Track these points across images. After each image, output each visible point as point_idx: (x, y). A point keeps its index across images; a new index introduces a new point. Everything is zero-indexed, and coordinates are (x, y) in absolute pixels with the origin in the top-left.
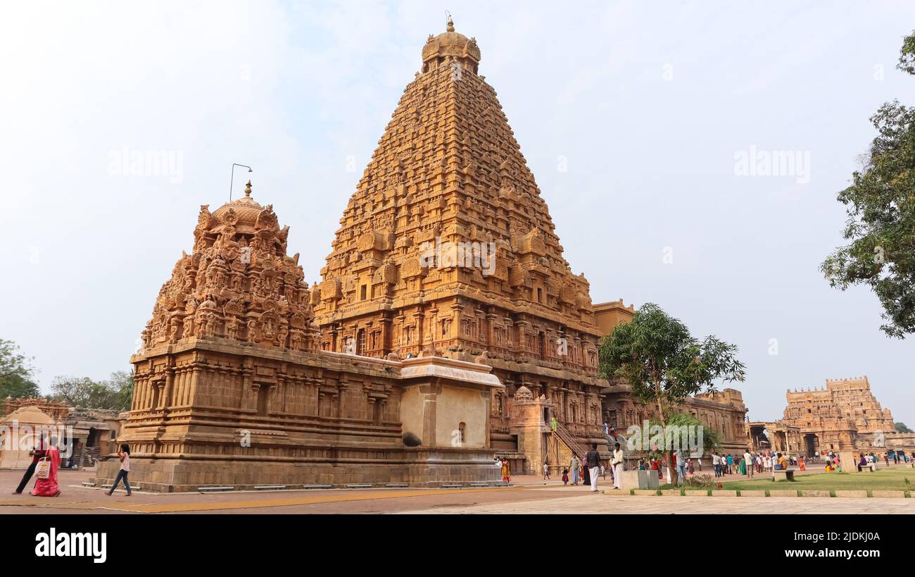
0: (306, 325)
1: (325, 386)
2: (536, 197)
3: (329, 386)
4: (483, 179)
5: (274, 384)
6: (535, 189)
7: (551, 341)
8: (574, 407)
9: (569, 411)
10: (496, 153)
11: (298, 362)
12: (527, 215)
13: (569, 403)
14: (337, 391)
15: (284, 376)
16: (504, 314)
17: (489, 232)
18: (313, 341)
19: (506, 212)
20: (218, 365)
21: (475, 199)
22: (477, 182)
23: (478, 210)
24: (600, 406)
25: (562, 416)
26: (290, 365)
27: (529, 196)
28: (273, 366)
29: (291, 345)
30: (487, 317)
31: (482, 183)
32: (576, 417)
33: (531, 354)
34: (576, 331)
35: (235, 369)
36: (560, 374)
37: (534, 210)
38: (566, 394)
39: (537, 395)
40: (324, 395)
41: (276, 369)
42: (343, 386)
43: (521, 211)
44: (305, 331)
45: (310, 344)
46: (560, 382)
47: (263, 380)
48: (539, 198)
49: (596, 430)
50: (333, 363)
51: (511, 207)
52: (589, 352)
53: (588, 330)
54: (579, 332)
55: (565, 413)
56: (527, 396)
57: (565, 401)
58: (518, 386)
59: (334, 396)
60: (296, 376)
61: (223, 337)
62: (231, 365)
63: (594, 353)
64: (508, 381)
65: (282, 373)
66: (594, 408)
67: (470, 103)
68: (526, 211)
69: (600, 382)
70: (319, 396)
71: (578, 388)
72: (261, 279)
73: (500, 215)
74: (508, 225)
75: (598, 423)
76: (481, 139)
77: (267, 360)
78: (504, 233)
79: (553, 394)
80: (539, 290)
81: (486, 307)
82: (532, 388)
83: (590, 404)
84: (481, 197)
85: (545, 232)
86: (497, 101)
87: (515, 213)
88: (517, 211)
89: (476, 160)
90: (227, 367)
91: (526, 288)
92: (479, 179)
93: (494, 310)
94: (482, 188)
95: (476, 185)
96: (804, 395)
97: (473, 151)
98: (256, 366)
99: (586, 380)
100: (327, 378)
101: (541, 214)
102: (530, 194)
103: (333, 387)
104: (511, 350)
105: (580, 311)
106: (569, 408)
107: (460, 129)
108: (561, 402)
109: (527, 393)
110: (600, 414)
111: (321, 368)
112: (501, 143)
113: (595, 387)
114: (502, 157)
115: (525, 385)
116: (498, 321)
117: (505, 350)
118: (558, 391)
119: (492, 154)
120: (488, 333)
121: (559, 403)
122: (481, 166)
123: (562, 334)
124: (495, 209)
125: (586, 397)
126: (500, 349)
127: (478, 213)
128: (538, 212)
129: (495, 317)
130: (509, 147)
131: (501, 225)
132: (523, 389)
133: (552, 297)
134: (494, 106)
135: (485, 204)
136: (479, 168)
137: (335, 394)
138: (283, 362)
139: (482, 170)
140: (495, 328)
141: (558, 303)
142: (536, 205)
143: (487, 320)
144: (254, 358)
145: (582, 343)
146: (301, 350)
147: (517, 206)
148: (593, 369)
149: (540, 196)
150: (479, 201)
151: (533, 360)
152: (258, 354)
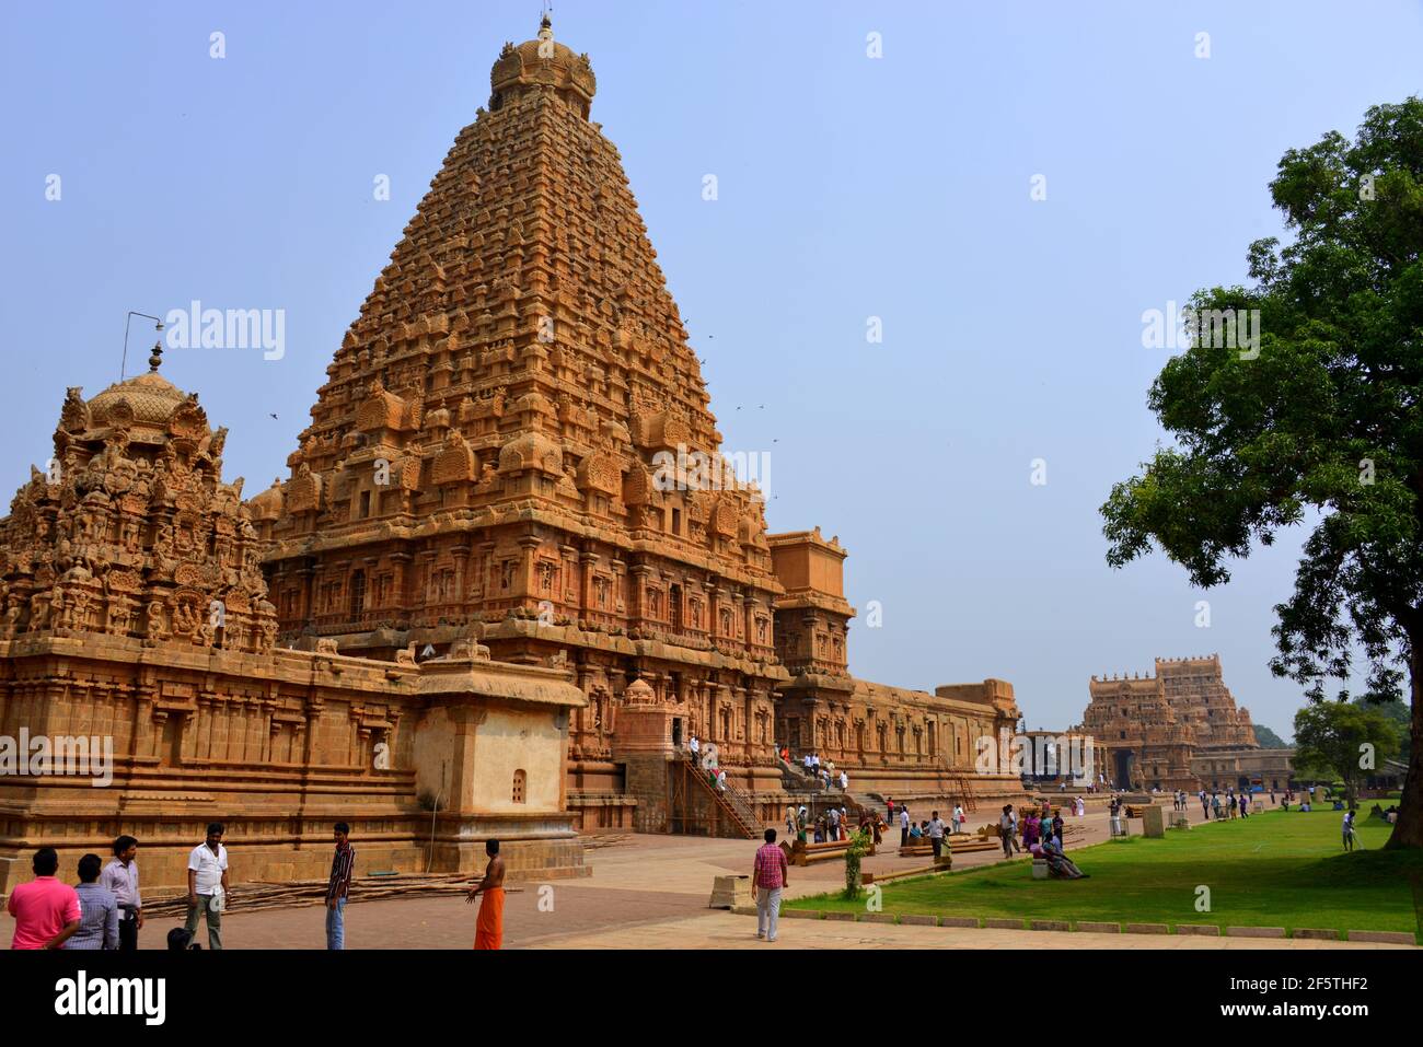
0: (252, 605)
1: (283, 710)
2: (679, 346)
3: (290, 711)
4: (588, 312)
5: (191, 712)
6: (680, 331)
7: (691, 601)
8: (726, 713)
9: (719, 721)
10: (612, 265)
11: (237, 671)
12: (661, 379)
13: (719, 706)
14: (303, 719)
15: (209, 696)
16: (611, 553)
17: (593, 408)
18: (264, 634)
19: (626, 374)
20: (92, 681)
21: (571, 349)
22: (576, 317)
23: (574, 368)
24: (771, 711)
25: (706, 730)
26: (221, 677)
27: (667, 344)
28: (190, 680)
29: (224, 642)
30: (581, 559)
31: (585, 320)
32: (730, 731)
33: (655, 624)
34: (735, 583)
35: (123, 687)
36: (704, 658)
37: (675, 369)
38: (714, 692)
39: (664, 694)
40: (280, 725)
41: (197, 685)
42: (315, 710)
43: (652, 372)
44: (249, 616)
45: (259, 639)
46: (705, 671)
47: (173, 705)
48: (684, 348)
49: (762, 752)
50: (298, 671)
51: (636, 364)
52: (757, 620)
53: (757, 582)
54: (742, 584)
55: (711, 725)
56: (645, 697)
57: (712, 704)
58: (630, 679)
59: (298, 727)
60: (232, 696)
61: (102, 630)
62: (116, 680)
63: (765, 621)
64: (613, 670)
65: (207, 692)
66: (762, 715)
67: (571, 173)
68: (660, 372)
69: (772, 672)
70: (272, 727)
71: (735, 680)
72: (174, 528)
73: (616, 378)
74: (627, 396)
75: (767, 741)
76: (588, 240)
77: (181, 671)
78: (621, 410)
79: (691, 692)
80: (676, 512)
81: (581, 543)
82: (656, 684)
83: (754, 709)
84: (582, 345)
85: (692, 409)
86: (620, 169)
87: (641, 375)
88: (643, 371)
89: (576, 278)
90: (108, 683)
91: (652, 508)
92: (579, 312)
93: (594, 546)
94: (586, 328)
95: (574, 324)
96: (1117, 685)
97: (572, 261)
98: (160, 682)
99: (749, 668)
100: (287, 696)
101: (688, 376)
102: (669, 340)
103: (297, 711)
104: (620, 616)
105: (745, 547)
106: (717, 714)
107: (551, 221)
108: (705, 706)
109: (646, 693)
110: (770, 725)
111: (276, 682)
112: (623, 247)
113: (764, 679)
114: (623, 272)
115: (643, 678)
116: (599, 567)
117: (611, 617)
118: (700, 688)
119: (607, 267)
120: (583, 587)
121: (701, 708)
122: (586, 288)
123: (711, 588)
124: (607, 367)
125: (749, 698)
126: (602, 615)
127: (575, 374)
128: (682, 373)
129: (596, 559)
130: (637, 256)
131: (616, 397)
132: (639, 682)
133: (697, 524)
134: (615, 179)
135: (588, 357)
136: (582, 292)
137: (299, 723)
138: (209, 673)
139: (587, 295)
140: (595, 579)
141: (708, 535)
142: (679, 361)
143: (582, 564)
144: (157, 668)
145: (745, 603)
146: (242, 650)
147: (646, 362)
148: (763, 649)
149: (687, 343)
150: (578, 352)
151: (659, 634)
152: (166, 661)
